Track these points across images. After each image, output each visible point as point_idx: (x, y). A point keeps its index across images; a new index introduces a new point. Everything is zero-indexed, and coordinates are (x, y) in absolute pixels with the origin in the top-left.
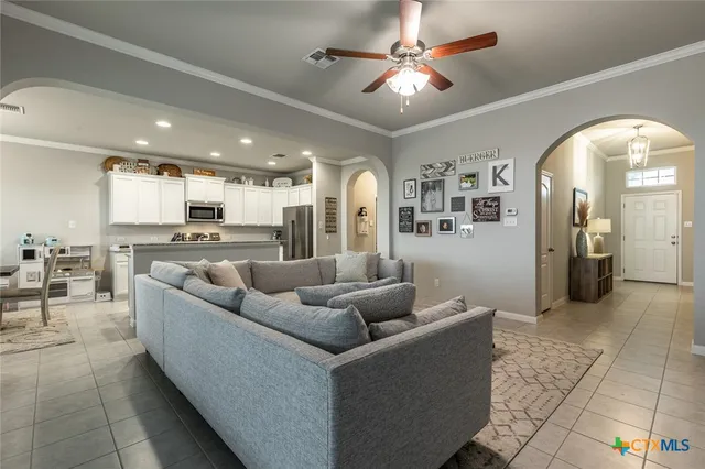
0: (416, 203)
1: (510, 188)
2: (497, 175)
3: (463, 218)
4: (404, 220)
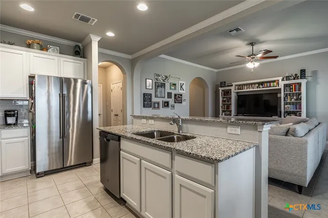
0: (153, 93)
1: (184, 92)
2: (181, 87)
3: (171, 101)
4: (147, 101)
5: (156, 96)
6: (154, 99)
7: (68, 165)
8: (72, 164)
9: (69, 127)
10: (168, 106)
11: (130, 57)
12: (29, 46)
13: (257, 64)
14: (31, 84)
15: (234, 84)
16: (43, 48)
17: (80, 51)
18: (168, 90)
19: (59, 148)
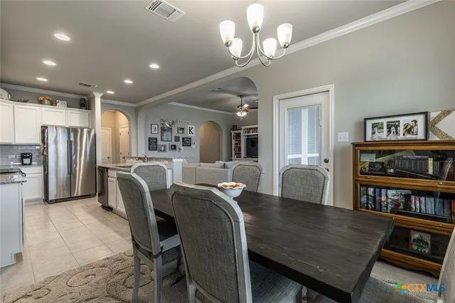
0: (159, 137)
1: (193, 135)
2: (190, 131)
3: (179, 144)
4: (152, 144)
5: (162, 140)
6: (160, 143)
7: (75, 195)
8: (79, 195)
9: (76, 166)
10: (175, 148)
11: (134, 105)
12: (41, 102)
13: (244, 114)
14: (43, 132)
15: (243, 128)
16: (53, 103)
17: (85, 104)
18: (175, 133)
19: (66, 182)
